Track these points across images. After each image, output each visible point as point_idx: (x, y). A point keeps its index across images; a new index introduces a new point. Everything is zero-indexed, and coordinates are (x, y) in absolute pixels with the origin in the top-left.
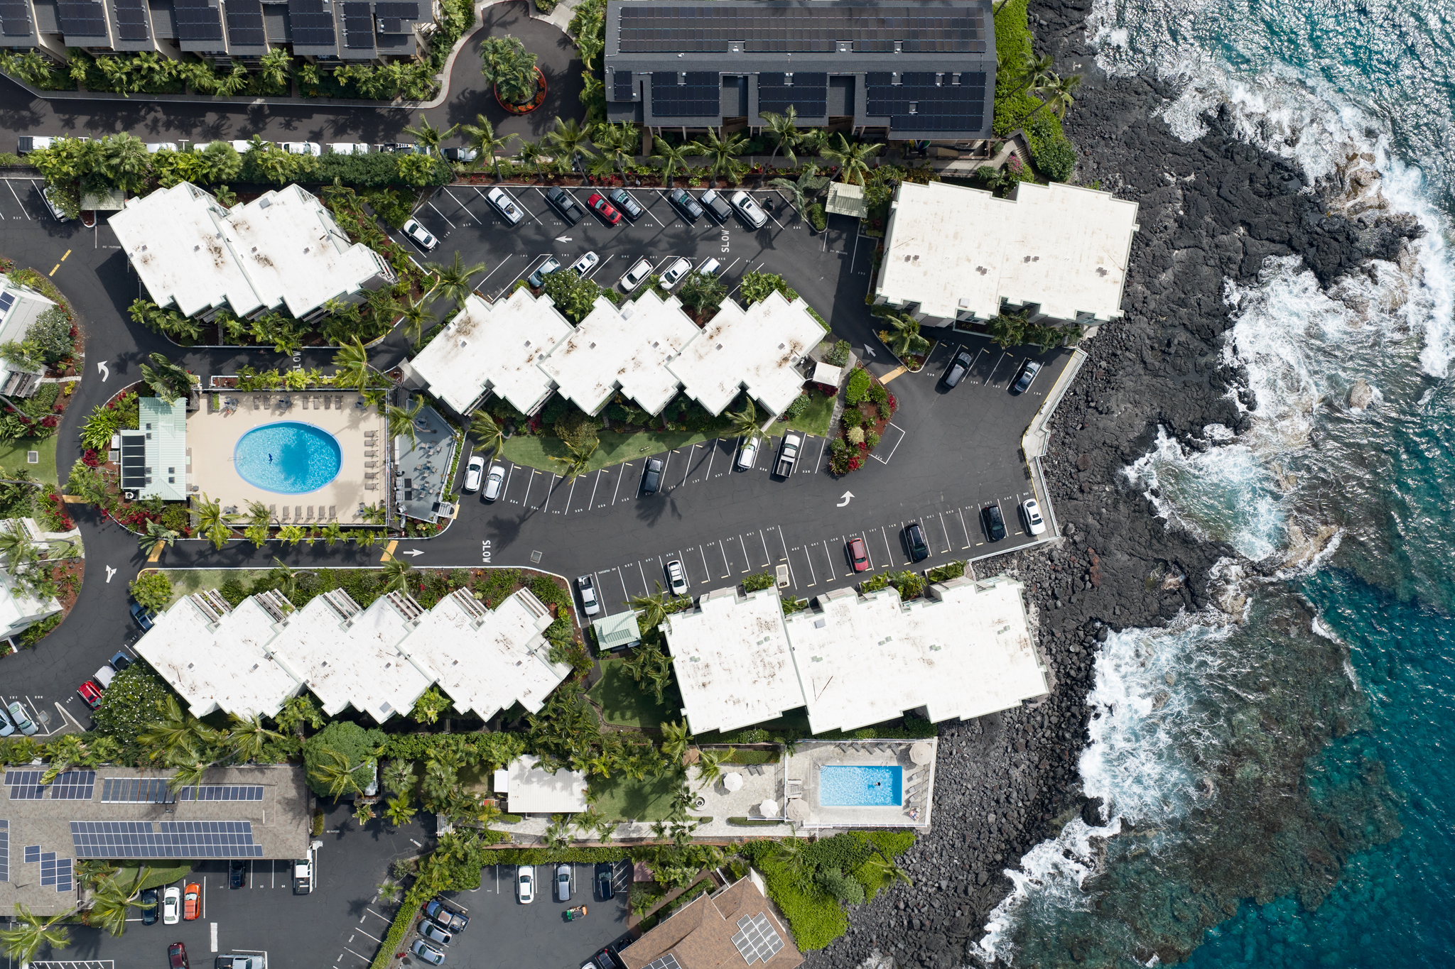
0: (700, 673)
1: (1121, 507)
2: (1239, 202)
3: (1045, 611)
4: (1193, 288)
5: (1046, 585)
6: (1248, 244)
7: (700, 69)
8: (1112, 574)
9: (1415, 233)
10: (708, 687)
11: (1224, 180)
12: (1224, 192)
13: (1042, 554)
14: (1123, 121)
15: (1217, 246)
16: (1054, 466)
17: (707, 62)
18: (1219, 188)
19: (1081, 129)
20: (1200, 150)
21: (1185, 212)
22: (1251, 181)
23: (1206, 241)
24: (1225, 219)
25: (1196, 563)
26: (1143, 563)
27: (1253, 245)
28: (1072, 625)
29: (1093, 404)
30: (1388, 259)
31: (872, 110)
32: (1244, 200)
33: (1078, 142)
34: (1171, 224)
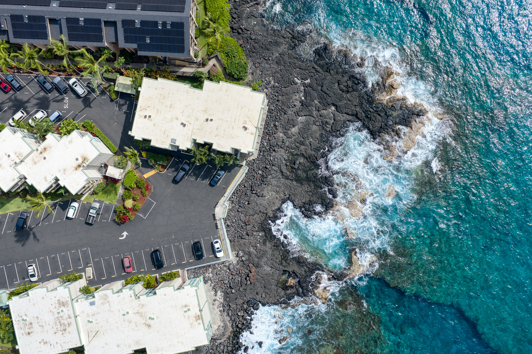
0: (27, 327)
1: (267, 243)
2: (331, 94)
3: (226, 295)
4: (308, 136)
5: (227, 282)
6: (336, 115)
7: (35, 14)
8: (262, 277)
9: (420, 113)
10: (31, 335)
11: (324, 83)
12: (325, 89)
13: (226, 266)
14: (276, 51)
15: (321, 116)
16: (233, 222)
17: (38, 11)
18: (322, 87)
19: (254, 54)
20: (313, 68)
21: (305, 98)
22: (339, 84)
23: (315, 113)
24: (324, 102)
25: (303, 273)
26: (277, 271)
27: (339, 116)
28: (240, 301)
29: (254, 192)
30: (406, 126)
31: (127, 40)
32: (334, 94)
33: (252, 61)
34: (298, 104)
